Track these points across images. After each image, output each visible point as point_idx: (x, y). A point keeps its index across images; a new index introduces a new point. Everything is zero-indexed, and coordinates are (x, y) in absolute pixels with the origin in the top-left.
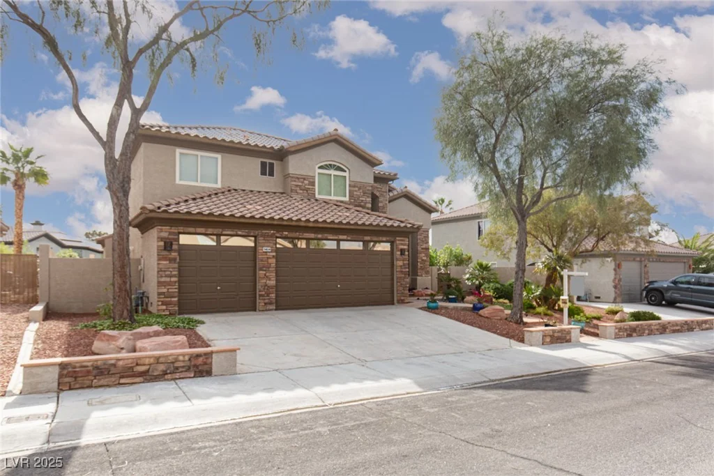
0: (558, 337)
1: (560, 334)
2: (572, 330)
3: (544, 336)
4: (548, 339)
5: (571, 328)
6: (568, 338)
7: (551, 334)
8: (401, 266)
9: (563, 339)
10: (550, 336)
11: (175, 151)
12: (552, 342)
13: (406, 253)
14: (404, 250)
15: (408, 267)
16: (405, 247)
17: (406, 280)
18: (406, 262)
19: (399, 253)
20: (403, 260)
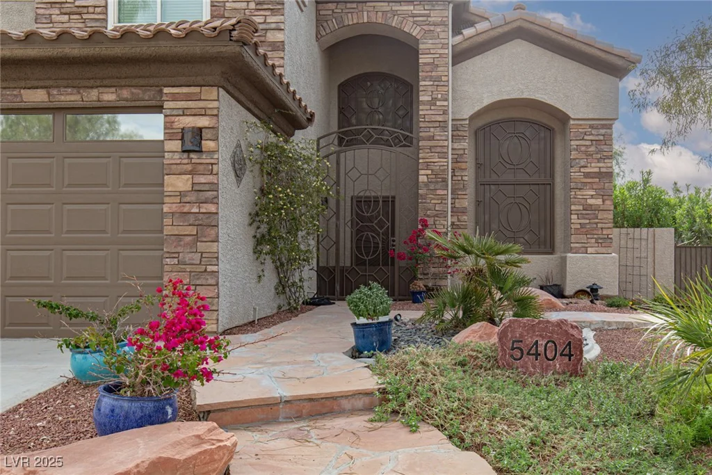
13: (208, 145)
14: (199, 131)
15: (214, 201)
16: (203, 122)
17: (201, 246)
18: (202, 179)
19: (176, 145)
20: (192, 173)
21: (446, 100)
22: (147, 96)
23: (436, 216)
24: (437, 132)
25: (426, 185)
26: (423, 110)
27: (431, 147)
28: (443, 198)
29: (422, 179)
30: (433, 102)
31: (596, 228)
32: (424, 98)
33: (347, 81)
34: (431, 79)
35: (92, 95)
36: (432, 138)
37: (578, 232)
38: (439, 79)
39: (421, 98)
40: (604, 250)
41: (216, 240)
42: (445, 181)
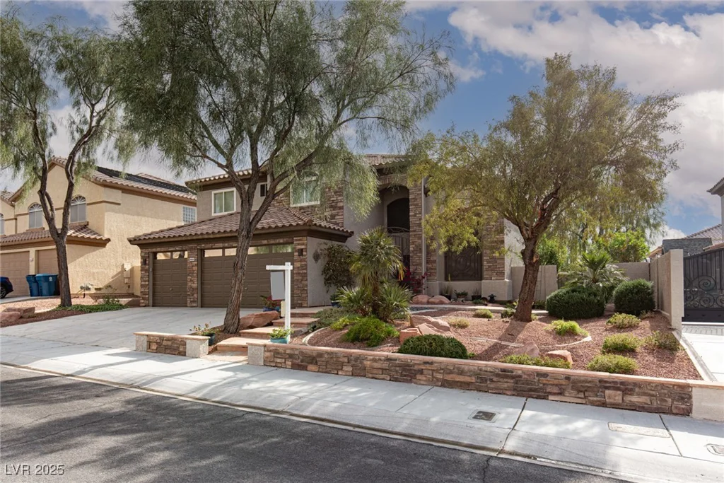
0: (167, 346)
1: (169, 343)
2: (188, 342)
3: (149, 343)
4: (154, 347)
5: (186, 339)
6: (181, 349)
7: (158, 341)
8: (298, 268)
9: (175, 350)
10: (157, 343)
11: (211, 193)
12: (157, 351)
13: (304, 253)
14: (302, 250)
15: (306, 269)
16: (303, 247)
17: (303, 282)
18: (303, 263)
19: (296, 254)
20: (301, 261)
21: (421, 214)
22: (290, 240)
23: (417, 265)
24: (417, 228)
25: (413, 251)
26: (411, 219)
27: (415, 235)
28: (420, 257)
29: (411, 249)
30: (415, 215)
31: (496, 268)
32: (411, 214)
33: (391, 204)
34: (414, 205)
35: (277, 241)
36: (415, 231)
37: (487, 270)
38: (417, 205)
39: (410, 214)
40: (499, 278)
41: (307, 280)
42: (421, 249)
